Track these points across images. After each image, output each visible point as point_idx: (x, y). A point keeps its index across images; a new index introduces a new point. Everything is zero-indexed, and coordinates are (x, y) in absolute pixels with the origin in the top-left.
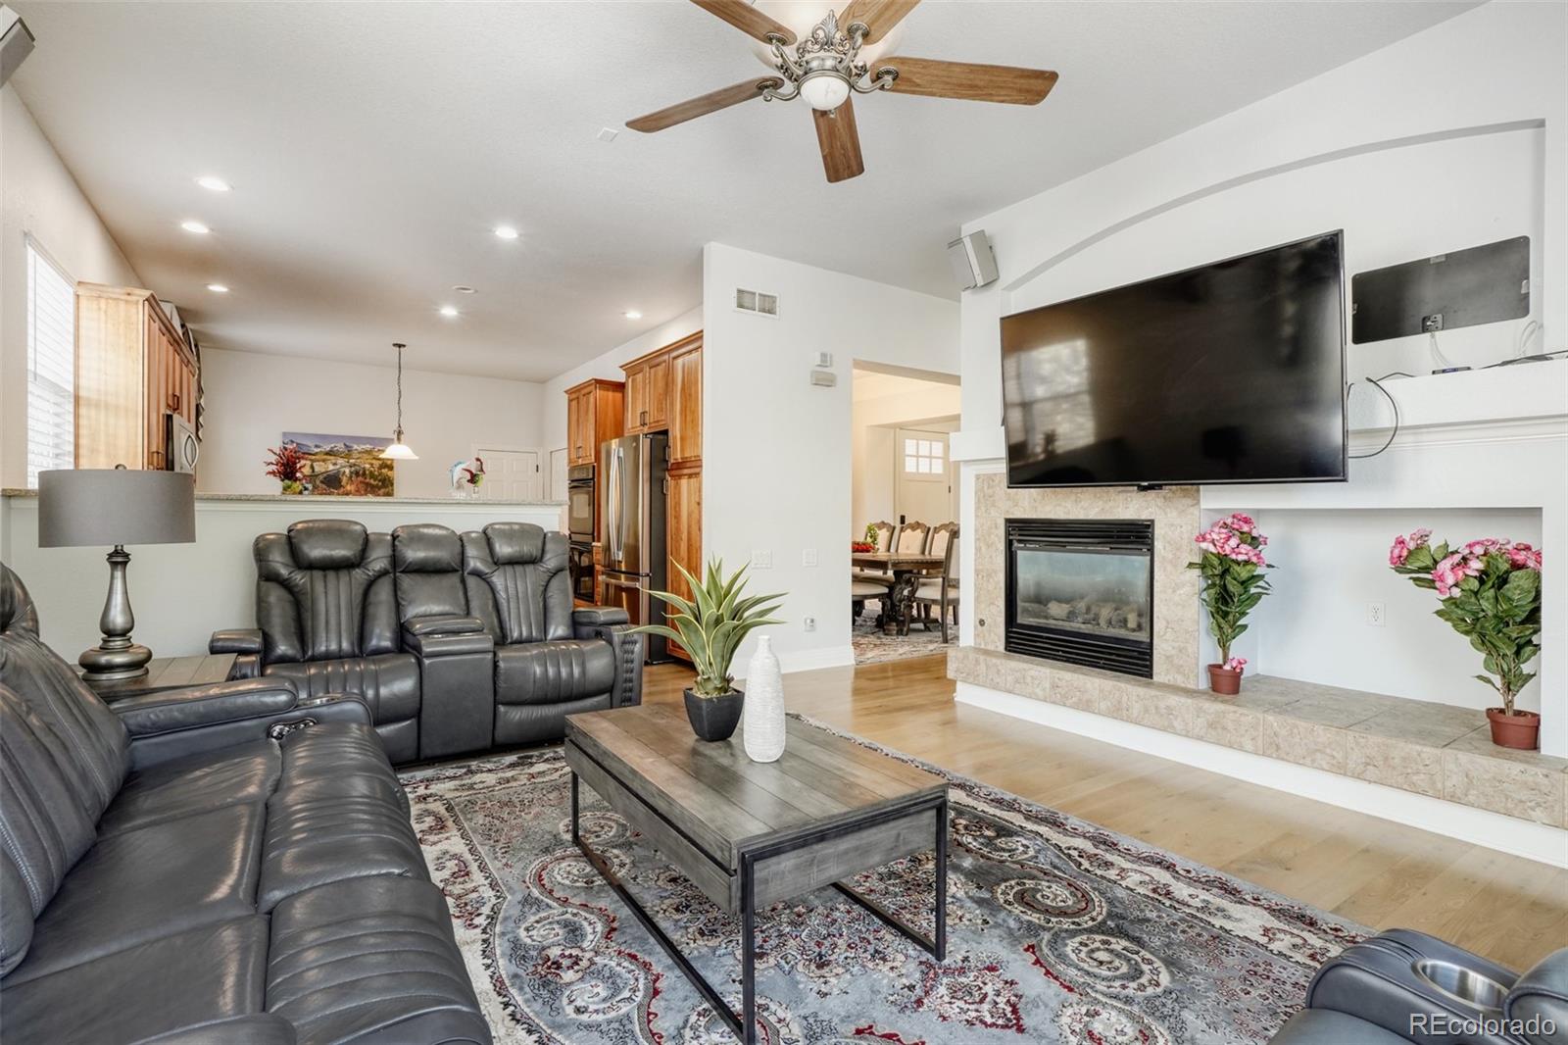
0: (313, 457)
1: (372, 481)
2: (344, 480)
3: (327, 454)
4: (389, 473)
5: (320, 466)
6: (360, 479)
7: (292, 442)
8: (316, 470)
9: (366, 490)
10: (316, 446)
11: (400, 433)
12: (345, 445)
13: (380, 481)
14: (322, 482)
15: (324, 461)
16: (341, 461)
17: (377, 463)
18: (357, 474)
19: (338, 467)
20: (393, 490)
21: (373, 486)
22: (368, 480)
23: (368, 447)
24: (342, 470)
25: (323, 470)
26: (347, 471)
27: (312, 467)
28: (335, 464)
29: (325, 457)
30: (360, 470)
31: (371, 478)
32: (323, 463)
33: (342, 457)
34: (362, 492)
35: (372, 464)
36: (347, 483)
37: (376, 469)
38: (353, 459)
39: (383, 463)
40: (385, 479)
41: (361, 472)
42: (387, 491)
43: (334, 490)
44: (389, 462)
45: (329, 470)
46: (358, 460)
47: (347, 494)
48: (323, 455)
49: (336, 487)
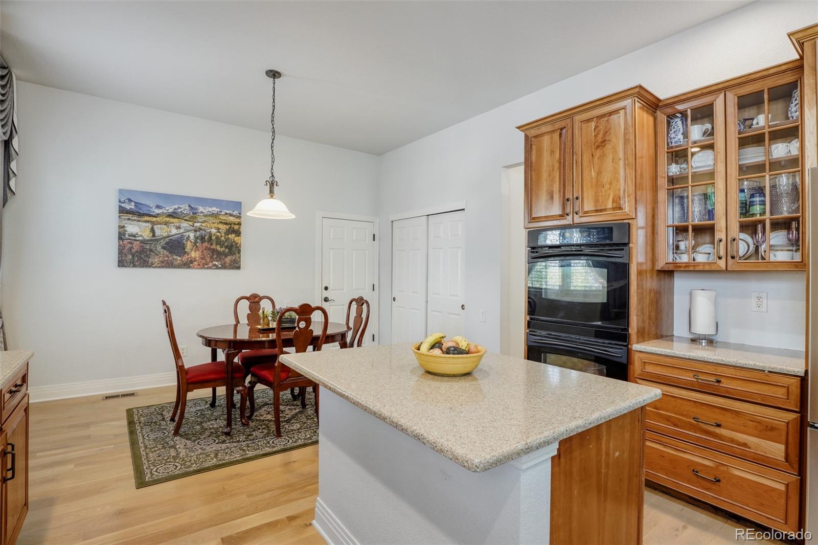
0: (154, 219)
1: (218, 248)
2: (189, 246)
3: (172, 215)
4: (237, 239)
5: (162, 229)
7: (130, 200)
8: (157, 234)
9: (211, 257)
10: (158, 207)
11: (272, 184)
12: (189, 206)
13: (226, 247)
14: (163, 248)
15: (166, 224)
16: (185, 224)
17: (224, 228)
18: (202, 239)
19: (182, 231)
20: (240, 257)
21: (219, 254)
22: (214, 247)
23: (215, 210)
24: (187, 234)
25: (165, 234)
26: (192, 235)
27: (153, 230)
28: (178, 228)
29: (167, 219)
30: (205, 235)
31: (217, 244)
32: (165, 226)
33: (186, 220)
34: (208, 260)
35: (219, 229)
36: (192, 250)
37: (223, 235)
38: (198, 222)
39: (230, 228)
40: (232, 246)
41: (206, 238)
42: (234, 258)
43: (177, 260)
44: (236, 227)
45: (171, 234)
46: (203, 224)
47: (191, 262)
48: (165, 217)
49: (180, 256)
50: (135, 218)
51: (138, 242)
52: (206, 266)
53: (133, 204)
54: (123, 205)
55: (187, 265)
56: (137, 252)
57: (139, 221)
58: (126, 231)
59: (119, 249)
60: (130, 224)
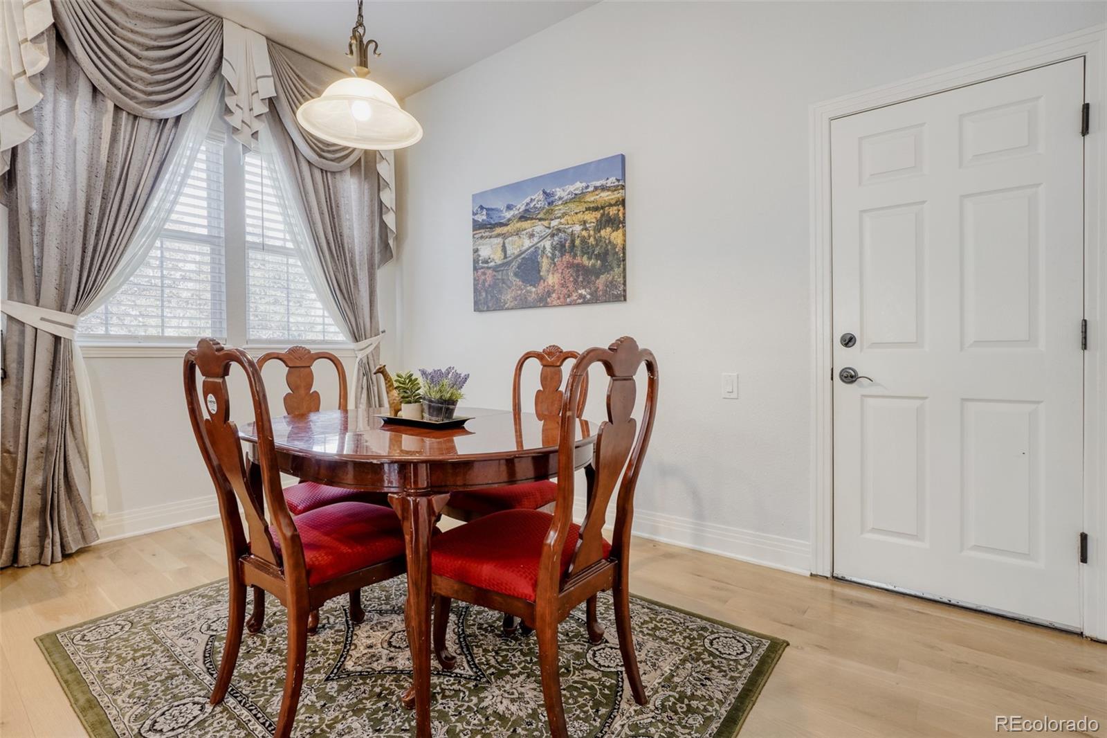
0: (506, 229)
1: (585, 260)
2: (545, 263)
3: (524, 217)
4: (616, 237)
5: (513, 243)
6: (567, 257)
7: (482, 208)
8: (509, 253)
9: (576, 282)
10: (509, 208)
12: (544, 192)
13: (598, 257)
14: (516, 275)
15: (518, 233)
16: (539, 228)
17: (592, 217)
18: (562, 248)
19: (536, 240)
20: (621, 274)
21: (587, 273)
22: (578, 260)
23: (578, 186)
24: (543, 243)
25: (516, 252)
26: (547, 244)
27: (504, 249)
28: (532, 236)
29: (519, 225)
30: (566, 240)
31: (583, 253)
32: (516, 238)
33: (540, 220)
34: (571, 286)
35: (585, 222)
36: (548, 271)
37: (592, 232)
38: (556, 218)
39: (603, 215)
40: (606, 253)
41: (567, 245)
42: (610, 279)
43: (531, 292)
44: (612, 211)
45: (524, 248)
46: (563, 221)
47: (549, 294)
48: (517, 222)
49: (534, 286)
50: (487, 234)
51: (490, 271)
52: (568, 300)
53: (485, 212)
54: (476, 218)
55: (543, 302)
56: (489, 285)
57: (491, 237)
58: (479, 256)
59: (474, 285)
60: (483, 245)
